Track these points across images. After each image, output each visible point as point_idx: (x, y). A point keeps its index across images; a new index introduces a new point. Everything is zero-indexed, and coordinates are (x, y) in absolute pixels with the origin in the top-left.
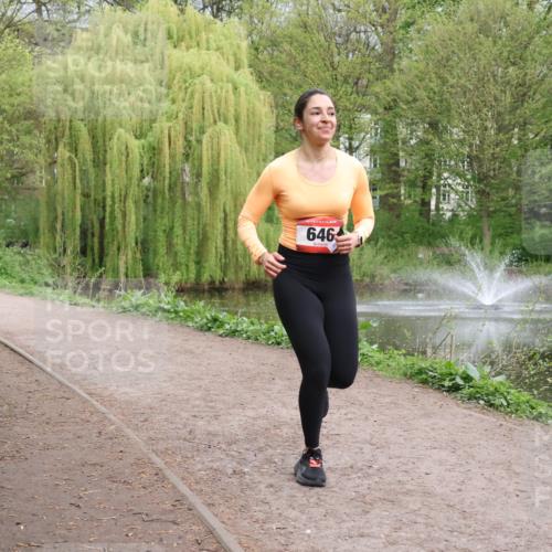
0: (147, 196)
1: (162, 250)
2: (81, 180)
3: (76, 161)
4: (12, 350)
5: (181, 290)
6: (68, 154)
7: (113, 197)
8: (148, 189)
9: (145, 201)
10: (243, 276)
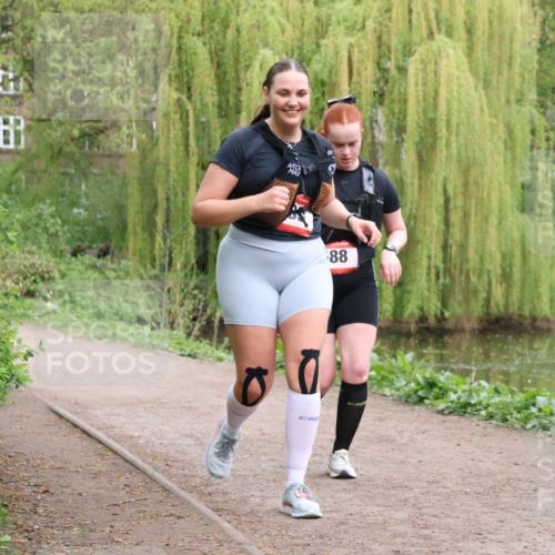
2: (198, 139)
3: (189, 107)
4: (84, 432)
6: (175, 95)
10: (478, 309)
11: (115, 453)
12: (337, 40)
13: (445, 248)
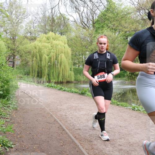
1: (52, 76)
2: (38, 63)
3: (37, 60)
5: (55, 83)
7: (43, 66)
10: (66, 80)
12: (52, 54)
13: (63, 74)
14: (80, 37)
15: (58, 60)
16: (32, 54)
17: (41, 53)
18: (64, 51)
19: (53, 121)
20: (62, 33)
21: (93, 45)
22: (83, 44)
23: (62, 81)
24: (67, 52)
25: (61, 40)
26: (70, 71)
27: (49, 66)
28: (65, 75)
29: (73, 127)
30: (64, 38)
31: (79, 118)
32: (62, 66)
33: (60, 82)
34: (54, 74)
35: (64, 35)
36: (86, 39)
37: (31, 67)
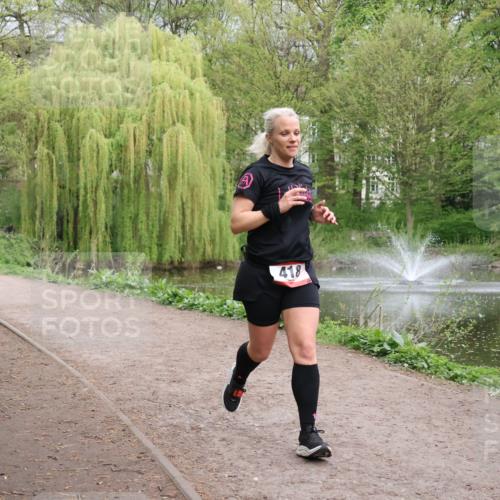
0: (116, 188)
1: (129, 234)
2: (58, 173)
3: (54, 157)
6: (46, 151)
7: (85, 188)
8: (116, 181)
9: (113, 192)
10: (199, 257)
11: (14, 332)
12: (128, 125)
13: (183, 227)
14: (266, 43)
15: (162, 155)
16: (31, 127)
17: (74, 121)
18: (188, 113)
19: (133, 458)
20: (179, 19)
21: (331, 82)
22: (284, 78)
23: (181, 263)
24: (206, 116)
25: (172, 57)
26: (220, 212)
27: (117, 189)
28: (196, 231)
29: (233, 486)
30: (189, 45)
31: (263, 442)
32: (181, 188)
33: (172, 262)
34: (140, 226)
35: (187, 30)
36: (297, 54)
37: (24, 191)
